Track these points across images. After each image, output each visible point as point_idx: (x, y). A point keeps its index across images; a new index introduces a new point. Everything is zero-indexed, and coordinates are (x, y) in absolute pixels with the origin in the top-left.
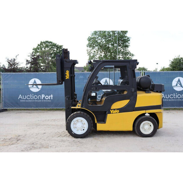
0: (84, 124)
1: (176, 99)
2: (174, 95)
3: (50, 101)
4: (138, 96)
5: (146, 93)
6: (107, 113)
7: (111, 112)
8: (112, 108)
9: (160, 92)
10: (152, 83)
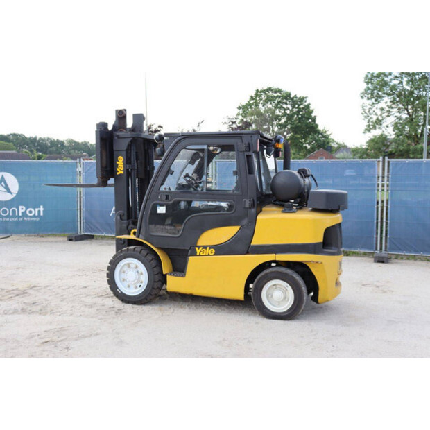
4: (259, 217)
5: (282, 212)
7: (196, 252)
8: (200, 243)
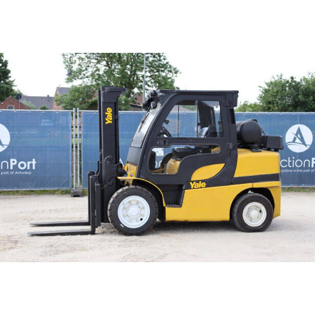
0: (143, 208)
1: (292, 168)
2: (289, 161)
3: (30, 173)
4: (239, 156)
5: (253, 152)
6: (183, 188)
7: (191, 186)
9: (276, 150)
10: (263, 135)
